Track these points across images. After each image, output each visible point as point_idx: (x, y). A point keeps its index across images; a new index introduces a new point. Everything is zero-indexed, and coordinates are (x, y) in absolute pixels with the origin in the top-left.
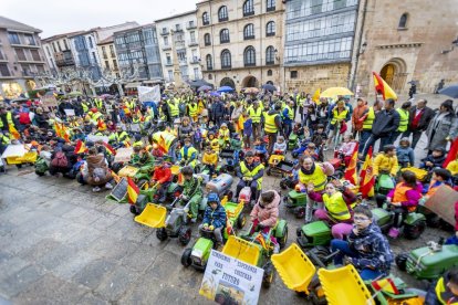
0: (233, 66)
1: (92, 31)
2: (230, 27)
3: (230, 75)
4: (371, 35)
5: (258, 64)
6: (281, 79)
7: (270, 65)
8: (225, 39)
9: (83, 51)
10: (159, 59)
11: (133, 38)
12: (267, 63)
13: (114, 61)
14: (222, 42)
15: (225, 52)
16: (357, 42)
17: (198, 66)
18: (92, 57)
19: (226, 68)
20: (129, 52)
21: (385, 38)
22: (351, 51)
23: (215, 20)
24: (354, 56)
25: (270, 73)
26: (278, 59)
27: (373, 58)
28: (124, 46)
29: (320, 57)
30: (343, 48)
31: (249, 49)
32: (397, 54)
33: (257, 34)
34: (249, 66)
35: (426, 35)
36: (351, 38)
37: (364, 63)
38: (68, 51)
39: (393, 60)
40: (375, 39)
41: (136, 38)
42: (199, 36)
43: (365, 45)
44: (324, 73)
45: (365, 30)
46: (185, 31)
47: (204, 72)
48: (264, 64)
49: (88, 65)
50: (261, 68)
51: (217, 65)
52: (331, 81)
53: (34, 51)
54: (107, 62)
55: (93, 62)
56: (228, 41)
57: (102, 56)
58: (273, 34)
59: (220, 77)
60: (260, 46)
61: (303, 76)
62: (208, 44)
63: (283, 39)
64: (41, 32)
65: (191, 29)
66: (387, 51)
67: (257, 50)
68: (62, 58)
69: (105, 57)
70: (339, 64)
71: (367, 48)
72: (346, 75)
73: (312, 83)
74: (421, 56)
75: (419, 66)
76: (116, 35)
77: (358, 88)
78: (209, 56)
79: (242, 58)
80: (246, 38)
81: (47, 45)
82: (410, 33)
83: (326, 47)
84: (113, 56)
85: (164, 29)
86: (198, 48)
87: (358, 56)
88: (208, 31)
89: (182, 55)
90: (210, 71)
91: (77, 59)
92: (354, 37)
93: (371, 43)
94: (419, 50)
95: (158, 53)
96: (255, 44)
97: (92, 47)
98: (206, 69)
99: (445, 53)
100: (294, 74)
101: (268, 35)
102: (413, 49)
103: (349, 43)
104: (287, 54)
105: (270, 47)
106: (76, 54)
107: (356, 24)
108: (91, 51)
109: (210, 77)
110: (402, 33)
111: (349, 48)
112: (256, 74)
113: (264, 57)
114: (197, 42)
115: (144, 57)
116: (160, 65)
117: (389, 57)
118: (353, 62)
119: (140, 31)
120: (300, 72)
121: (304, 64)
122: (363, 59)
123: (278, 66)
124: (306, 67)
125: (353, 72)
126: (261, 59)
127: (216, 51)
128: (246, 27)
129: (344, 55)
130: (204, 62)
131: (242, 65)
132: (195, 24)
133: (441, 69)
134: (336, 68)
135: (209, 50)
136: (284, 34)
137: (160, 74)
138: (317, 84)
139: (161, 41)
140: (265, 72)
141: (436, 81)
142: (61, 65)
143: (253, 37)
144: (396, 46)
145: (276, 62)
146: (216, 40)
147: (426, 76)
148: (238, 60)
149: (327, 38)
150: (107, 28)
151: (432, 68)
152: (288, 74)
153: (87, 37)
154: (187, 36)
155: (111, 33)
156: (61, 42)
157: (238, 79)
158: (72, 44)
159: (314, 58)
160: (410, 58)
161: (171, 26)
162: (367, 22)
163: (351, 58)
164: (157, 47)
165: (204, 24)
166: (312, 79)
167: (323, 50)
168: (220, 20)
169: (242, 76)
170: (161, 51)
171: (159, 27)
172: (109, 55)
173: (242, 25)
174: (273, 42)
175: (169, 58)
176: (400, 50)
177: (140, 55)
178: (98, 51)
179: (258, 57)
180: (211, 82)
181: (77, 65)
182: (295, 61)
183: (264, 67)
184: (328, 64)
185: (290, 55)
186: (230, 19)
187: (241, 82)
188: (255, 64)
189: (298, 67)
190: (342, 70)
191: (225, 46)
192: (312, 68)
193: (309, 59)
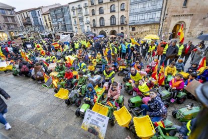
0: (105, 25)
1: (39, 8)
2: (104, 6)
3: (104, 29)
4: (170, 10)
5: (117, 24)
6: (127, 31)
7: (123, 25)
8: (101, 12)
9: (35, 18)
10: (71, 22)
11: (58, 12)
12: (121, 24)
13: (50, 23)
14: (100, 14)
15: (102, 18)
16: (163, 13)
17: (89, 25)
18: (39, 21)
19: (102, 26)
20: (57, 18)
21: (176, 11)
22: (160, 18)
23: (97, 3)
24: (162, 20)
25: (122, 28)
26: (126, 22)
27: (170, 21)
28: (54, 15)
29: (146, 20)
30: (156, 17)
31: (113, 17)
32: (182, 19)
33: (117, 10)
34: (113, 25)
35: (195, 10)
36: (160, 12)
37: (166, 23)
38: (28, 18)
39: (180, 22)
40: (172, 12)
41: (60, 11)
42: (89, 10)
43: (167, 15)
44: (147, 28)
45: (167, 7)
46: (83, 8)
47: (92, 28)
48: (120, 24)
49: (38, 25)
50: (118, 26)
51: (98, 24)
52: (150, 32)
53: (13, 18)
54: (46, 23)
55: (40, 23)
56: (103, 13)
57: (44, 20)
58: (124, 10)
59: (99, 30)
60: (118, 15)
61: (138, 30)
62: (93, 14)
63: (129, 12)
64: (15, 8)
65: (86, 7)
66: (177, 18)
67: (117, 17)
68: (26, 21)
69: (46, 21)
70: (155, 24)
71: (168, 16)
72: (158, 29)
73: (142, 33)
74: (193, 20)
75: (192, 25)
76: (50, 10)
77: (163, 35)
78: (94, 20)
79: (109, 22)
80: (111, 12)
81: (19, 15)
82: (188, 9)
83: (149, 16)
84: (49, 20)
85: (73, 7)
86: (89, 16)
87: (163, 20)
88: (94, 8)
89: (81, 20)
90: (94, 27)
91: (33, 22)
92: (162, 11)
93: (170, 14)
94: (192, 17)
95: (70, 19)
96: (116, 14)
97: (39, 16)
98: (93, 26)
99: (204, 18)
100: (133, 29)
101: (121, 10)
102: (189, 17)
103: (160, 14)
104: (130, 19)
105: (123, 16)
106: (32, 19)
107: (163, 4)
108: (39, 18)
109: (95, 30)
110: (184, 9)
111: (159, 16)
112: (116, 29)
113: (120, 21)
114: (88, 13)
115: (64, 21)
116: (71, 24)
117: (178, 21)
118: (161, 23)
119: (61, 8)
120: (136, 28)
121: (139, 24)
122: (166, 21)
123: (126, 25)
124: (139, 26)
125: (161, 28)
126: (118, 22)
127: (97, 18)
128: (111, 6)
129: (157, 20)
130: (92, 23)
131: (109, 25)
132: (87, 5)
133: (202, 26)
134: (153, 26)
135: (94, 18)
136: (129, 10)
137: (71, 29)
138: (144, 34)
139: (72, 13)
140: (120, 28)
141: (200, 32)
142: (25, 24)
143: (114, 11)
144: (181, 15)
145: (125, 23)
146: (97, 12)
147: (195, 30)
148: (107, 22)
149: (149, 12)
150: (46, 7)
151: (198, 26)
152: (131, 29)
153: (37, 11)
154: (84, 11)
155: (47, 9)
156: (25, 13)
157: (107, 31)
158: (30, 14)
159: (143, 21)
160: (188, 21)
161: (76, 6)
162: (168, 4)
163: (160, 21)
164: (70, 16)
165: (92, 4)
166: (142, 31)
167: (147, 17)
168: (99, 3)
169: (110, 30)
170: (72, 18)
171: (71, 6)
172: (47, 20)
173: (109, 5)
174: (124, 13)
175: (75, 21)
176: (183, 17)
177: (61, 20)
178: (42, 18)
180: (95, 33)
181: (33, 25)
182: (134, 23)
183: (120, 26)
184: (149, 24)
185: (132, 20)
186: (104, 2)
187: (109, 33)
188: (115, 24)
189: (136, 26)
190: (155, 27)
191: (101, 16)
192: (142, 26)
193: (140, 22)
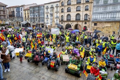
0: (71, 20)
1: (22, 6)
2: (71, 7)
3: (70, 23)
5: (81, 20)
6: (90, 26)
8: (69, 10)
9: (19, 12)
10: (44, 16)
11: (36, 9)
12: (85, 20)
13: (28, 16)
14: (68, 12)
15: (69, 15)
17: (58, 19)
18: (21, 14)
19: (69, 20)
20: (34, 13)
23: (66, 4)
25: (86, 23)
26: (89, 19)
28: (33, 11)
30: (117, 16)
31: (78, 15)
33: (81, 10)
34: (78, 20)
38: (13, 12)
41: (37, 9)
42: (59, 9)
44: (108, 25)
46: (55, 7)
47: (60, 21)
48: (83, 20)
49: (19, 17)
50: (82, 21)
51: (65, 19)
52: (111, 28)
53: (4, 11)
54: (25, 16)
55: (21, 15)
56: (70, 11)
57: (24, 14)
59: (66, 23)
60: (82, 14)
61: (99, 25)
62: (62, 12)
63: (92, 12)
64: (7, 6)
65: (57, 7)
68: (11, 14)
69: (25, 14)
73: (103, 28)
76: (30, 7)
78: (62, 16)
79: (75, 17)
80: (77, 11)
81: (7, 9)
83: (107, 16)
84: (28, 14)
85: (47, 6)
86: (59, 13)
88: (63, 8)
89: (52, 15)
90: (62, 21)
91: (16, 14)
95: (44, 14)
96: (81, 13)
97: (21, 11)
98: (61, 20)
100: (95, 24)
101: (86, 10)
104: (93, 17)
105: (86, 14)
106: (16, 13)
108: (21, 12)
109: (62, 23)
112: (80, 23)
113: (84, 17)
114: (58, 11)
115: (39, 15)
116: (44, 18)
119: (39, 7)
120: (98, 24)
121: (101, 21)
123: (89, 21)
124: (101, 22)
127: (65, 15)
128: (77, 7)
129: (118, 19)
130: (60, 18)
131: (75, 20)
132: (58, 5)
134: (114, 23)
135: (63, 14)
136: (92, 10)
137: (43, 21)
138: (105, 29)
139: (46, 10)
140: (84, 23)
142: (10, 16)
143: (80, 11)
145: (88, 20)
146: (66, 11)
148: (73, 18)
149: (111, 12)
150: (27, 5)
152: (93, 24)
153: (21, 8)
154: (55, 9)
155: (29, 7)
156: (12, 9)
157: (73, 24)
158: (15, 10)
159: (105, 19)
161: (50, 6)
164: (44, 12)
165: (62, 5)
166: (103, 26)
168: (68, 4)
169: (75, 23)
170: (45, 13)
171: (46, 6)
172: (27, 14)
173: (76, 6)
174: (87, 12)
175: (47, 16)
177: (37, 14)
178: (23, 12)
179: (81, 17)
180: (63, 25)
181: (15, 16)
182: (97, 20)
183: (84, 21)
184: (110, 22)
185: (95, 17)
186: (71, 4)
187: (74, 26)
188: (80, 20)
189: (98, 22)
190: (116, 24)
191: (69, 13)
192: (103, 23)
193: (102, 19)
